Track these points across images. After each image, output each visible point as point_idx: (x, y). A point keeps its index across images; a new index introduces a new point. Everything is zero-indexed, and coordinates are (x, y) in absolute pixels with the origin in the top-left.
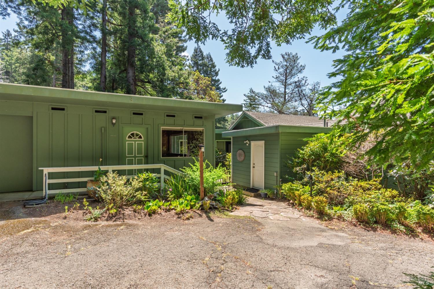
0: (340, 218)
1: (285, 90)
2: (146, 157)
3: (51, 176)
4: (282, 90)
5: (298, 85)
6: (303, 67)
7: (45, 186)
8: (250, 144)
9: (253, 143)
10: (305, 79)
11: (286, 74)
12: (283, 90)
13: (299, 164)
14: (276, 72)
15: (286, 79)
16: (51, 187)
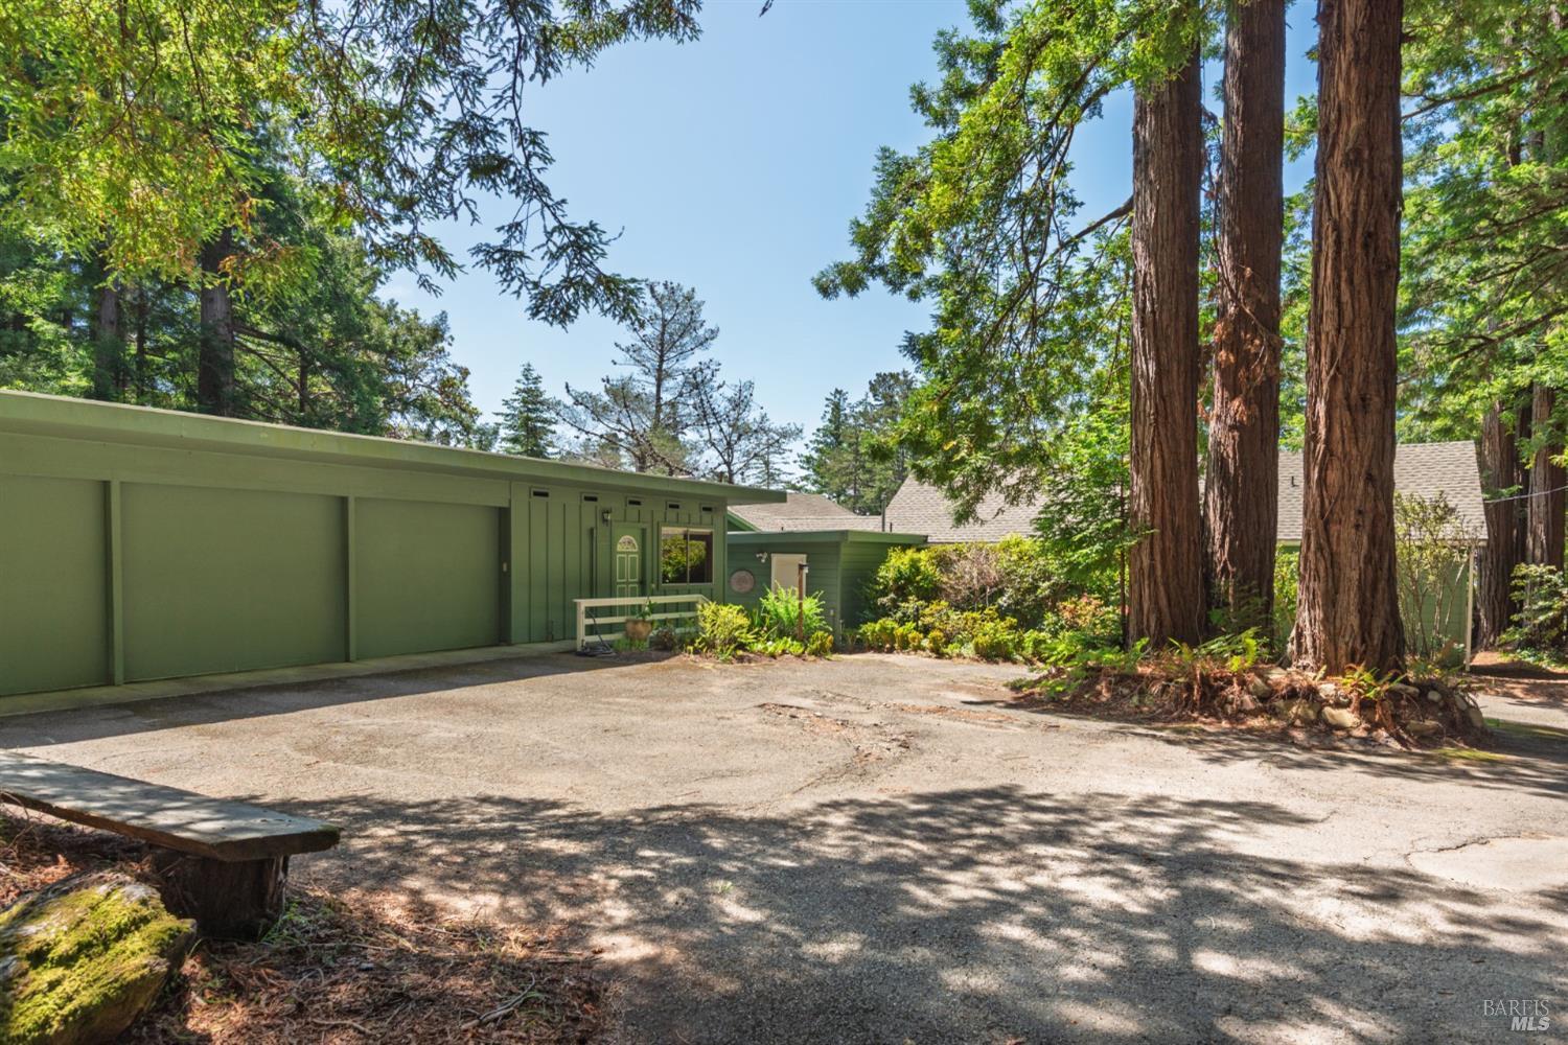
0: (959, 655)
1: (658, 391)
2: (642, 583)
3: (592, 612)
4: (652, 389)
5: (697, 383)
6: (714, 333)
7: (581, 631)
8: (769, 560)
9: (775, 558)
10: (713, 367)
11: (662, 345)
12: (654, 390)
13: (884, 593)
14: (631, 333)
15: (662, 361)
16: (591, 630)
